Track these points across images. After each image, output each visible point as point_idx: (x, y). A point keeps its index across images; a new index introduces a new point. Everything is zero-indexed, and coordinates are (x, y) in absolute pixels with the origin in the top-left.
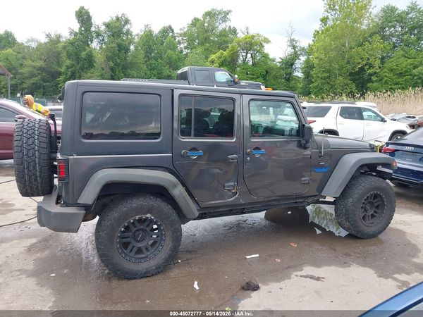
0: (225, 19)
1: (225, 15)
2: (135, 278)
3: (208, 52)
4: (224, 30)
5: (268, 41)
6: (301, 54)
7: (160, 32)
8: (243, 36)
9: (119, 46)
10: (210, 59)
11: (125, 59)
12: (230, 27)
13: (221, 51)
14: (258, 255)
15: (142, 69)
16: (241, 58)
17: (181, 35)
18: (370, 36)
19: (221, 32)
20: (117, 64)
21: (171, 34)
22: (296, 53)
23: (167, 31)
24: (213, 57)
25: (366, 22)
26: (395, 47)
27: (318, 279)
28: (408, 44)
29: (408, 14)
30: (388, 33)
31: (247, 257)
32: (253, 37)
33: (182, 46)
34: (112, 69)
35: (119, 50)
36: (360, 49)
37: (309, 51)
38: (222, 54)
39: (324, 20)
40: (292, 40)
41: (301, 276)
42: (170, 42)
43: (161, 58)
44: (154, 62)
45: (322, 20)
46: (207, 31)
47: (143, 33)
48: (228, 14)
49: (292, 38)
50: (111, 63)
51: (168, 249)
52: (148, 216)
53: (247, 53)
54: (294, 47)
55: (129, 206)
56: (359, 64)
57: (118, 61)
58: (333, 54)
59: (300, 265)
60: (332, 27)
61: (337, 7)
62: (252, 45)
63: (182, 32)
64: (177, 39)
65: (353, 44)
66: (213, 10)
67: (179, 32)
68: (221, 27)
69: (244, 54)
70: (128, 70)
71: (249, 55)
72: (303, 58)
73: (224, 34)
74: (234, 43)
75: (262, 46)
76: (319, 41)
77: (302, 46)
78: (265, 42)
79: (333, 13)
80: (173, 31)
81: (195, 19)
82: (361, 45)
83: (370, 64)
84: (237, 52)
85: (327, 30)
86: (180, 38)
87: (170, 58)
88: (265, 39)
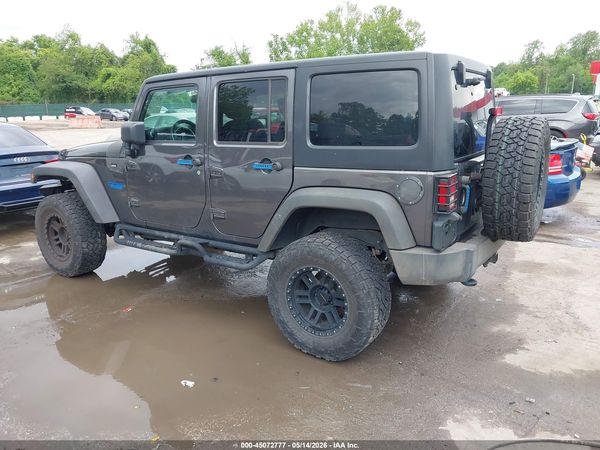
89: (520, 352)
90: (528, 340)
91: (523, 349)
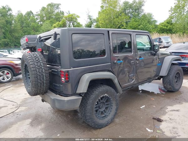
0: (58, 8)
1: (58, 6)
2: (103, 127)
3: (52, 23)
4: (58, 12)
5: (79, 17)
6: (94, 22)
7: (26, 14)
8: (67, 15)
9: (7, 21)
10: (53, 26)
11: (10, 28)
12: (61, 11)
13: (58, 22)
14: (144, 106)
15: (20, 32)
16: (68, 25)
17: (37, 15)
18: (121, 13)
19: (56, 14)
20: (6, 31)
21: (32, 15)
22: (91, 22)
23: (30, 13)
24: (54, 25)
25: (118, 7)
26: (130, 17)
27: (177, 111)
28: (135, 16)
29: (133, 4)
30: (127, 12)
31: (141, 107)
32: (72, 15)
33: (38, 20)
34: (4, 33)
35: (7, 23)
36: (117, 19)
37: (97, 21)
38: (59, 23)
39: (102, 7)
40: (89, 16)
41: (170, 111)
42: (32, 19)
43: (29, 27)
44: (25, 28)
45: (101, 7)
46: (50, 13)
47: (17, 15)
48: (59, 5)
49: (89, 15)
50: (3, 30)
51: (115, 110)
52: (106, 95)
53: (70, 23)
54: (90, 19)
55: (99, 91)
56: (118, 25)
57: (7, 29)
58: (107, 21)
59: (165, 106)
60: (105, 10)
61: (106, 2)
62: (72, 19)
63: (37, 14)
64: (36, 17)
65: (115, 17)
66: (52, 3)
67: (36, 14)
68: (56, 11)
69: (69, 23)
70: (13, 33)
71: (71, 23)
72: (95, 24)
73: (58, 14)
74: (64, 18)
75: (76, 19)
76: (100, 16)
77: (94, 18)
78: (77, 17)
79: (105, 4)
80: (33, 14)
81: (43, 7)
82: (117, 17)
83: (122, 25)
84: (65, 22)
85: (103, 11)
86: (37, 17)
87: (33, 27)
88: (77, 16)
89: (29, 123)
90: (30, 127)
91: (29, 124)
